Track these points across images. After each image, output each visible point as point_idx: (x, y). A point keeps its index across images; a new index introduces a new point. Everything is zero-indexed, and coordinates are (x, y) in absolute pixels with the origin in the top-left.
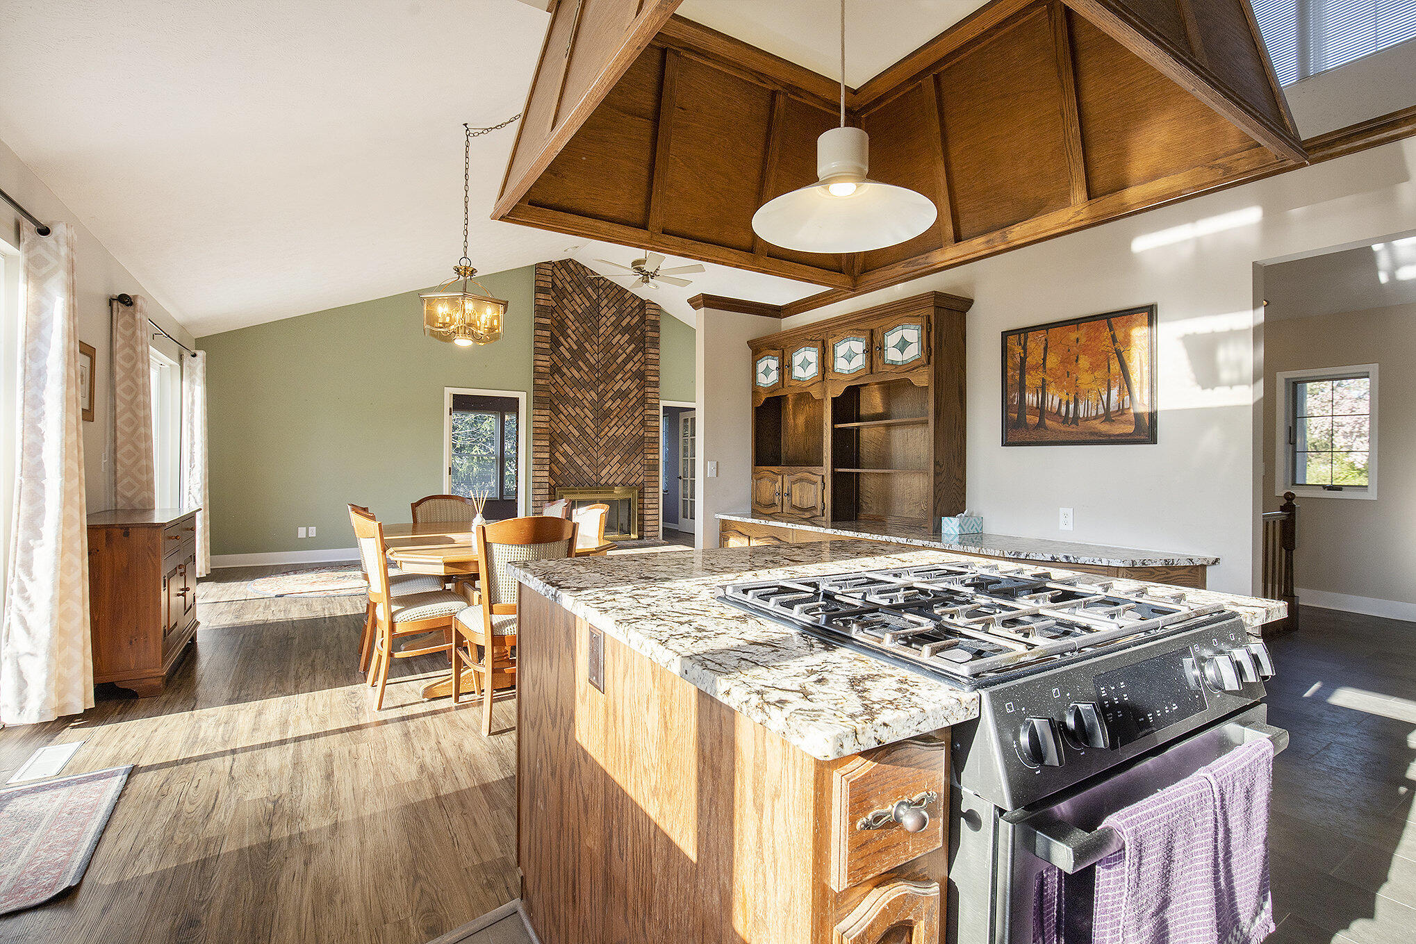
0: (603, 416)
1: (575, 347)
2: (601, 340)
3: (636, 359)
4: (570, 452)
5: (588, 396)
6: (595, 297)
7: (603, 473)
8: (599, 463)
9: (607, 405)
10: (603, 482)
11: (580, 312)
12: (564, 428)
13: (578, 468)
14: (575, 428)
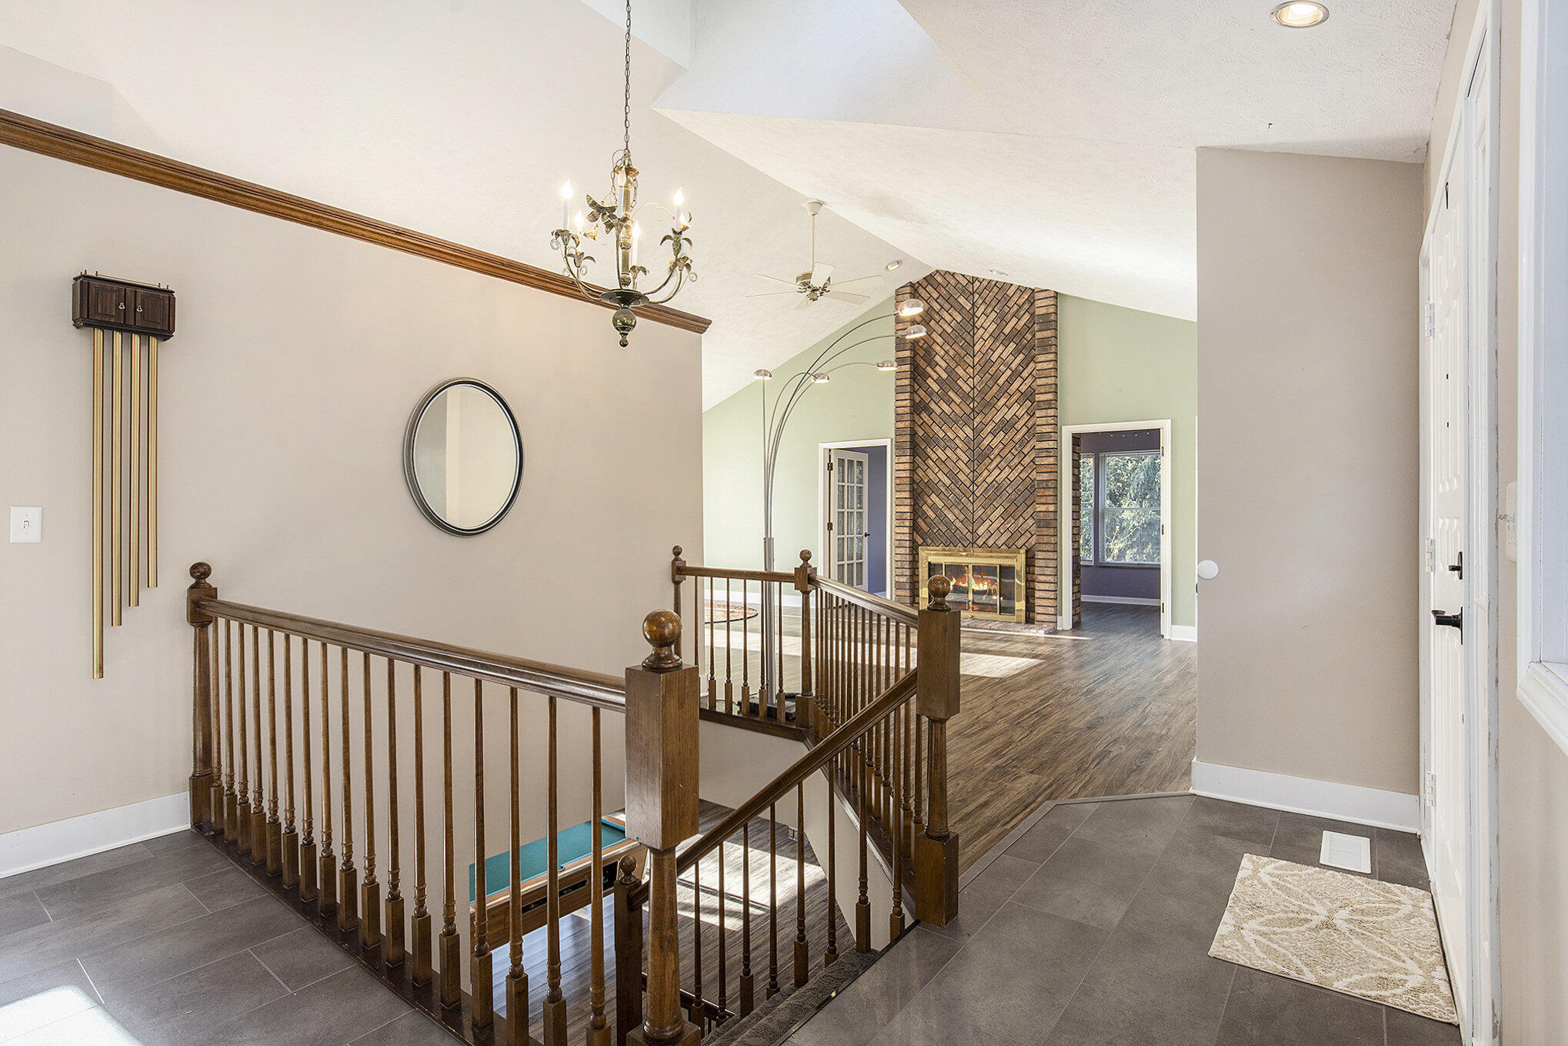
0: (979, 456)
1: (944, 376)
2: (977, 359)
3: (1025, 374)
4: (940, 504)
5: (961, 434)
6: (968, 306)
7: (980, 531)
8: (976, 517)
9: (986, 442)
10: (980, 542)
11: (949, 330)
12: (932, 476)
13: (949, 525)
14: (946, 475)
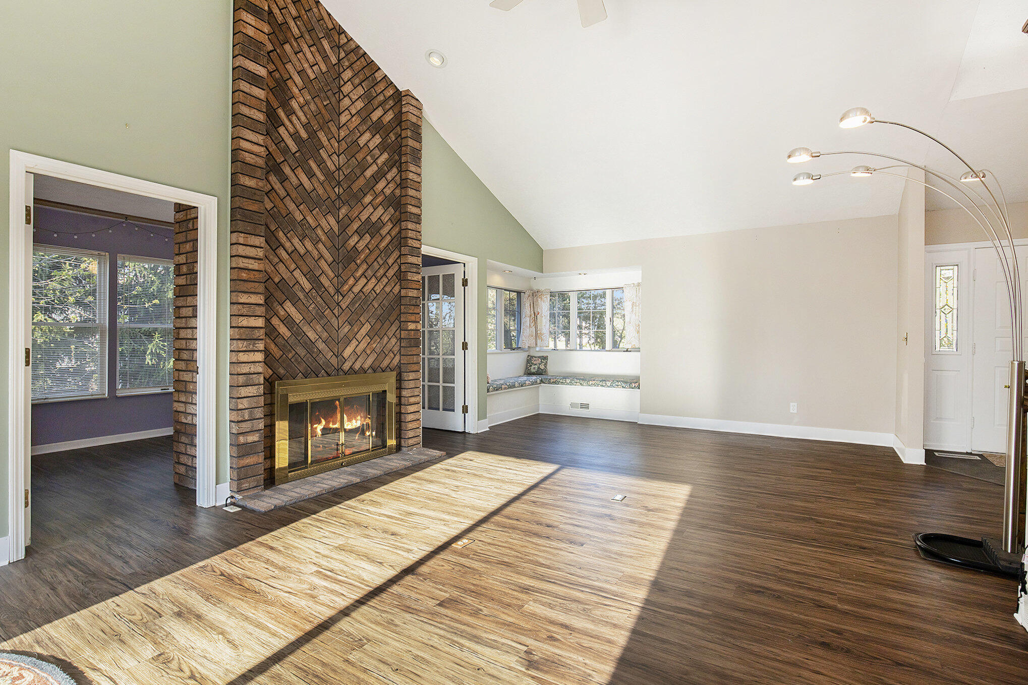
0: (345, 259)
1: (304, 135)
2: (342, 134)
3: (389, 176)
4: (297, 317)
5: (323, 223)
6: (334, 60)
7: (347, 352)
8: (341, 335)
9: (351, 242)
10: (346, 366)
11: (312, 76)
12: (286, 275)
13: (309, 346)
14: (305, 276)
